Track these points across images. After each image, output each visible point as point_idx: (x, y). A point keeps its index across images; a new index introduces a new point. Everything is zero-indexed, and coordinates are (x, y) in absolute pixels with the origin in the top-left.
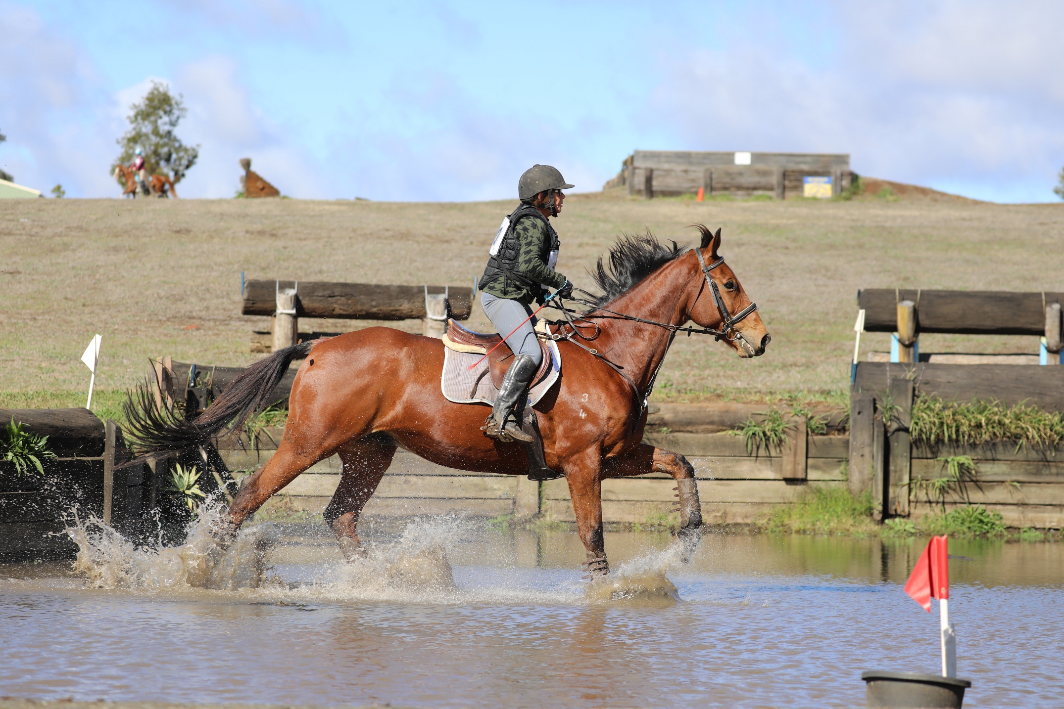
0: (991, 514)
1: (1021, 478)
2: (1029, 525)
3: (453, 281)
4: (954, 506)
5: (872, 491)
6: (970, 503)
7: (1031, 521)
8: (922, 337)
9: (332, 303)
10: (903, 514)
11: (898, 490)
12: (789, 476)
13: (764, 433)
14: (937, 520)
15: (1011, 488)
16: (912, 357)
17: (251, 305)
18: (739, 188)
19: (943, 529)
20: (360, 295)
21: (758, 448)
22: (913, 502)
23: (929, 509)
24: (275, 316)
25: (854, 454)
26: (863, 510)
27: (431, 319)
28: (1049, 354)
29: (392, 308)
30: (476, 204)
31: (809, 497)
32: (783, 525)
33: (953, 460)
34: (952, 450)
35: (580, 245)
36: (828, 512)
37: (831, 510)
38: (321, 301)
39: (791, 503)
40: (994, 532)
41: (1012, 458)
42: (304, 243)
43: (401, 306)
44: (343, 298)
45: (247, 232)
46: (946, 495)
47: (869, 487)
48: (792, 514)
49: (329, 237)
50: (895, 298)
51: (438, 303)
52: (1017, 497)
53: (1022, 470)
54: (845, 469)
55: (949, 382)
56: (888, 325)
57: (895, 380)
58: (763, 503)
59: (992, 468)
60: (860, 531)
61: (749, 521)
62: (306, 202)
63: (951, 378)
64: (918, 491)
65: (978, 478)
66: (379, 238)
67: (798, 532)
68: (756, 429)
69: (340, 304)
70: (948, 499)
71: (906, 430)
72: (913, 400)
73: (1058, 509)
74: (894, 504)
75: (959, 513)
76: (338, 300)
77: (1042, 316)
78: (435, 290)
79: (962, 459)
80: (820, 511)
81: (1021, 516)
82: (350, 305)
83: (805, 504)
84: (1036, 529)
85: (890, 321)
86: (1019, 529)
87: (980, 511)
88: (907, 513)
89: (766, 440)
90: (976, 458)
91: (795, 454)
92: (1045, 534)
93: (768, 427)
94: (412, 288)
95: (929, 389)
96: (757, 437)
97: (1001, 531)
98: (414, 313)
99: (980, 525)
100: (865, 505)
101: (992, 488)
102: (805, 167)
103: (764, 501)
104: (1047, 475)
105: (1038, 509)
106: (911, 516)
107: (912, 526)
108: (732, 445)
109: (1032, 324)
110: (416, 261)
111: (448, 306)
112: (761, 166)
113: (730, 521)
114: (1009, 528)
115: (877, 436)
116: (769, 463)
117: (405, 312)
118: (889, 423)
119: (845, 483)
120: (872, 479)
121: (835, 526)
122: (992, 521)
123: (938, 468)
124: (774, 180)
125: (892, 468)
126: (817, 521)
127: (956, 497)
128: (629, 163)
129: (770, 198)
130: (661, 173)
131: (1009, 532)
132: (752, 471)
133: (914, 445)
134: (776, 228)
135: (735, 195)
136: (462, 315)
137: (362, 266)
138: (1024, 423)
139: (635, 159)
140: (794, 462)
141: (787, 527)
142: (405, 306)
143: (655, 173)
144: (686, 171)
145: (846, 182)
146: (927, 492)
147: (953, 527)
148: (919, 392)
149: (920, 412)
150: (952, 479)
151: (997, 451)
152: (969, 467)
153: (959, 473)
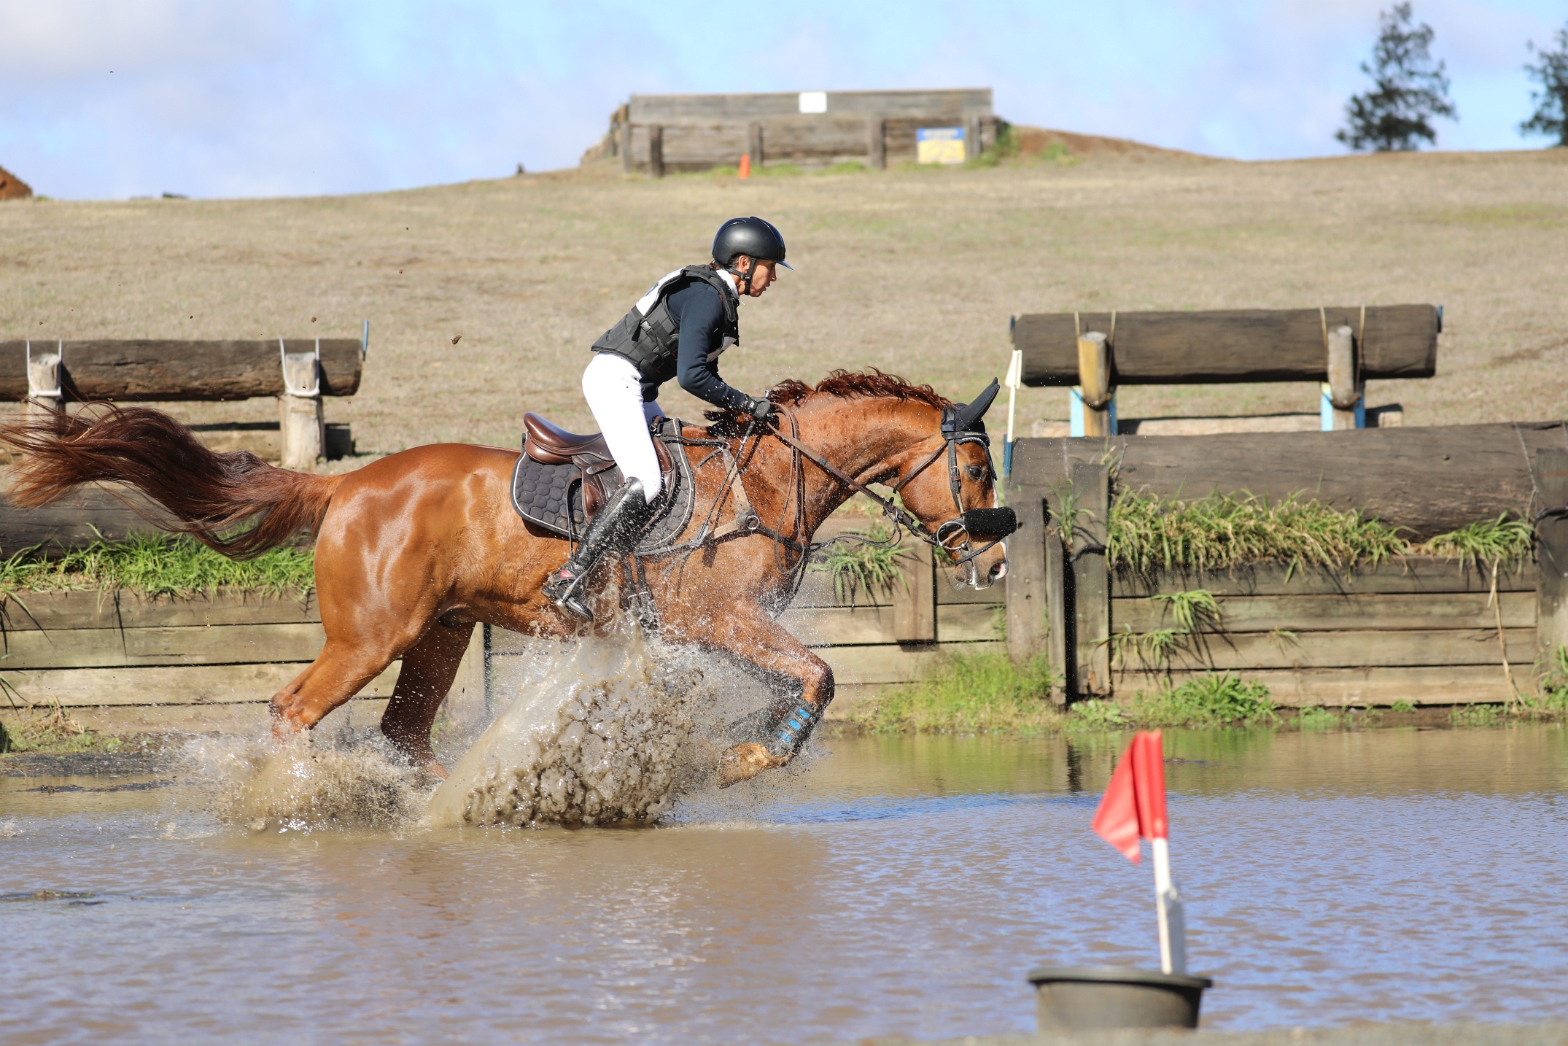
0: (1250, 687)
1: (1296, 624)
2: (1313, 702)
3: (329, 329)
4: (1186, 676)
5: (1047, 656)
6: (1214, 669)
7: (1318, 695)
8: (1122, 391)
9: (123, 375)
10: (1100, 692)
11: (1091, 652)
12: (907, 636)
13: (862, 565)
14: (1159, 700)
15: (1281, 640)
16: (1105, 426)
18: (809, 152)
19: (1169, 715)
20: (170, 360)
21: (853, 591)
22: (1117, 671)
23: (1145, 681)
24: (26, 401)
25: (1015, 594)
26: (1034, 688)
27: (293, 395)
28: (1337, 412)
29: (225, 380)
30: (366, 198)
31: (942, 670)
32: (899, 720)
33: (1181, 598)
34: (1179, 581)
35: (544, 260)
36: (975, 695)
37: (979, 691)
38: (104, 372)
39: (912, 682)
40: (1256, 718)
41: (1280, 590)
42: (74, 274)
43: (240, 375)
44: (141, 367)
46: (1171, 658)
47: (1043, 649)
48: (915, 702)
49: (118, 264)
50: (1074, 329)
51: (304, 368)
52: (1293, 655)
54: (1001, 620)
55: (1168, 467)
56: (1064, 374)
57: (1078, 466)
58: (865, 684)
59: (1250, 608)
60: (1030, 724)
62: (76, 205)
63: (1172, 460)
64: (1124, 654)
65: (1225, 627)
66: (201, 261)
67: (925, 730)
68: (847, 559)
69: (137, 377)
70: (1177, 663)
71: (1101, 551)
72: (1110, 499)
73: (1361, 673)
74: (1086, 677)
75: (1195, 687)
76: (132, 369)
77: (1322, 348)
78: (298, 347)
79: (1196, 595)
80: (962, 693)
81: (1300, 687)
82: (153, 377)
83: (937, 683)
84: (1326, 708)
85: (1066, 368)
86: (1298, 709)
87: (1230, 682)
88: (1108, 691)
89: (865, 576)
90: (1219, 593)
91: (915, 601)
92: (1342, 716)
93: (868, 554)
94: (257, 344)
95: (1136, 480)
96: (851, 573)
97: (1268, 715)
98: (263, 387)
99: (1231, 706)
100: (1038, 680)
101: (1249, 642)
102: (918, 113)
103: (867, 681)
104: (1339, 616)
105: (1328, 675)
106: (1115, 694)
107: (1117, 712)
109: (1305, 362)
110: (265, 298)
111: (321, 373)
112: (844, 115)
114: (1279, 709)
115: (1052, 563)
116: (872, 615)
117: (248, 385)
118: (1070, 541)
119: (1000, 644)
120: (1045, 636)
121: (988, 717)
122: (1251, 698)
123: (1154, 616)
124: (867, 137)
125: (1079, 616)
126: (957, 710)
127: (1190, 661)
128: (621, 118)
129: (862, 168)
130: (677, 132)
131: (1280, 714)
132: (844, 632)
133: (1115, 574)
134: (873, 217)
135: (805, 165)
136: (345, 387)
137: (174, 310)
138: (1299, 530)
139: (632, 110)
140: (915, 613)
141: (907, 722)
142: (248, 376)
143: (667, 133)
144: (718, 128)
145: (988, 136)
146: (1140, 653)
147: (1186, 711)
148: (1119, 485)
149: (1121, 519)
150: (1182, 630)
151: (1256, 579)
152: (1209, 608)
153: (1193, 619)
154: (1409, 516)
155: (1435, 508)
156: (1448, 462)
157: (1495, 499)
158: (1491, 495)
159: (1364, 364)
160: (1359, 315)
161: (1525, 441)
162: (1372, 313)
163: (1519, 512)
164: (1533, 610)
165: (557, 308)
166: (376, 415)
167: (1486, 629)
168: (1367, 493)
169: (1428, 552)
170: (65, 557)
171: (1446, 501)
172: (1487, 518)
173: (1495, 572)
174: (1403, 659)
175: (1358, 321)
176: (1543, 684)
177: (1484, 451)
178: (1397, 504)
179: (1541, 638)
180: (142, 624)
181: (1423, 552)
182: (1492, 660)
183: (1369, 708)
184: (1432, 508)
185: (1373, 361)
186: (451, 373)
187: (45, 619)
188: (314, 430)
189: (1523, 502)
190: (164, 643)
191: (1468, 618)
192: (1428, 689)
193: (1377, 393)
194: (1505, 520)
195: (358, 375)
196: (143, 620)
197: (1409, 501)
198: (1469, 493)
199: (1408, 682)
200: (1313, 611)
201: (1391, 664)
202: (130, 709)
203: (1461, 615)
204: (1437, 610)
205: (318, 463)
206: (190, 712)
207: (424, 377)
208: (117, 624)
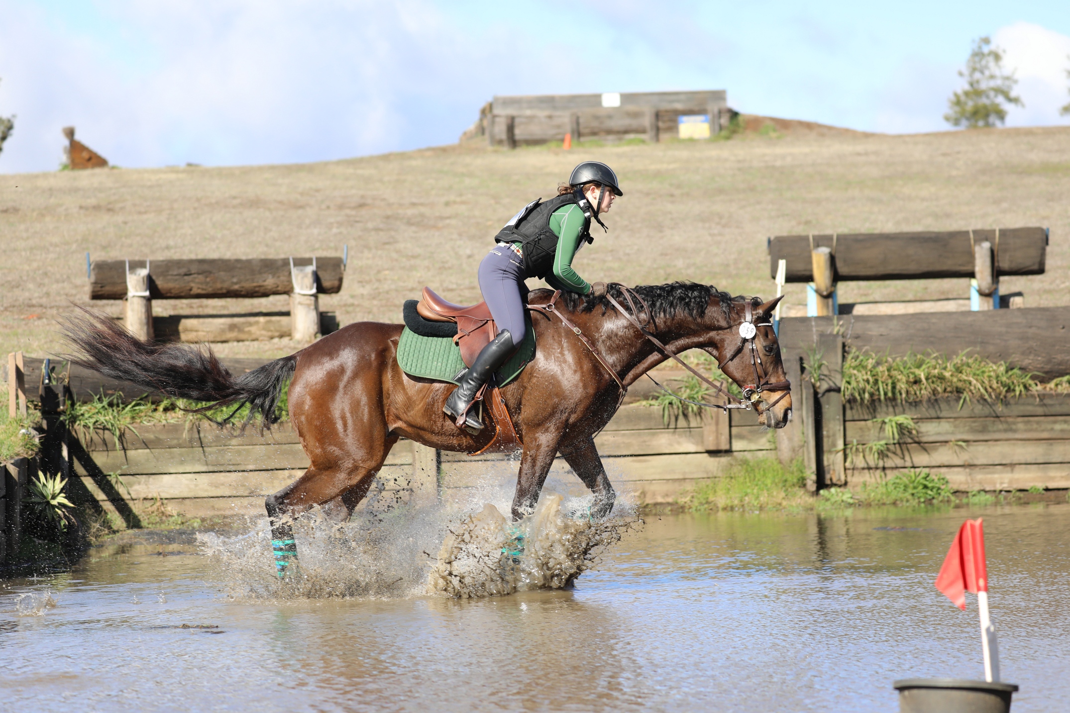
0: (936, 479)
1: (966, 437)
2: (977, 488)
3: (314, 250)
4: (895, 471)
5: (803, 460)
6: (914, 467)
7: (980, 483)
8: (841, 286)
9: (189, 282)
10: (839, 483)
11: (832, 457)
12: (711, 447)
13: (682, 402)
14: (877, 488)
15: (956, 448)
16: (832, 309)
17: (99, 289)
18: (609, 132)
19: (884, 497)
20: (219, 271)
21: (676, 419)
22: (849, 469)
23: (868, 475)
24: (127, 300)
26: (795, 480)
27: (299, 294)
28: (981, 297)
29: (255, 284)
31: (735, 469)
32: (707, 503)
33: (891, 421)
34: (891, 409)
35: (447, 204)
36: (757, 485)
37: (760, 483)
38: (176, 280)
39: (715, 477)
40: (940, 498)
41: (955, 415)
43: (265, 281)
44: (201, 276)
45: (81, 207)
46: (885, 460)
47: (800, 454)
48: (717, 490)
49: (172, 209)
50: (809, 245)
51: (306, 275)
52: (964, 457)
53: (967, 428)
54: (773, 436)
55: (881, 335)
56: (803, 275)
57: (822, 335)
58: (685, 479)
59: (935, 427)
60: (794, 504)
61: (670, 500)
62: (139, 171)
63: (883, 331)
64: (854, 458)
65: (921, 439)
66: (226, 207)
67: (725, 509)
68: (672, 397)
69: (198, 283)
70: (889, 463)
71: (838, 390)
72: (844, 356)
73: (1009, 469)
74: (829, 473)
75: (900, 479)
76: (195, 278)
77: (971, 256)
78: (302, 262)
79: (901, 419)
80: (748, 484)
81: (969, 479)
82: (207, 283)
83: (731, 478)
84: (986, 492)
85: (805, 270)
86: (967, 492)
87: (923, 475)
88: (843, 482)
89: (684, 409)
90: (915, 417)
91: (717, 423)
92: (996, 497)
93: (685, 394)
94: (275, 261)
95: (860, 344)
96: (674, 407)
97: (948, 497)
98: (279, 288)
99: (924, 491)
100: (797, 475)
101: (936, 449)
102: (679, 106)
103: (686, 477)
104: (994, 432)
105: (987, 470)
106: (848, 484)
107: (850, 495)
108: (649, 417)
109: (959, 265)
110: (271, 230)
111: (317, 279)
112: (631, 108)
113: (649, 500)
114: (955, 492)
115: (806, 399)
116: (689, 434)
117: (269, 287)
118: (818, 384)
119: (773, 452)
120: (802, 446)
121: (766, 500)
122: (937, 485)
123: (874, 433)
124: (647, 121)
125: (825, 433)
126: (746, 495)
127: (898, 462)
128: (487, 111)
129: (643, 141)
130: (524, 120)
131: (957, 497)
132: (671, 445)
133: (848, 406)
134: (657, 174)
135: (605, 140)
136: (332, 288)
137: (213, 239)
138: (967, 376)
139: (494, 106)
140: (717, 430)
141: (712, 504)
142: (270, 282)
143: (517, 121)
144: (550, 117)
145: (724, 120)
146: (864, 457)
147: (894, 495)
148: (849, 347)
149: (851, 369)
150: (892, 441)
151: (940, 408)
152: (909, 427)
153: (899, 434)
154: (1039, 366)
155: (1056, 360)
156: (1064, 330)
159: (999, 267)
160: (995, 234)
162: (1004, 233)
165: (460, 235)
166: (349, 306)
168: (1011, 351)
169: (1051, 389)
170: (162, 401)
171: (1063, 355)
174: (1036, 459)
175: (995, 238)
178: (1031, 358)
180: (215, 444)
181: (1048, 389)
183: (1014, 492)
184: (1054, 360)
185: (1005, 264)
186: (396, 278)
187: (151, 441)
188: (313, 317)
190: (229, 456)
192: (1052, 479)
193: (1007, 285)
195: (341, 280)
196: (214, 441)
197: (1039, 356)
199: (1039, 474)
200: (977, 428)
201: (1028, 462)
202: (206, 500)
204: (1058, 427)
205: (315, 337)
206: (245, 501)
207: (379, 281)
208: (200, 445)
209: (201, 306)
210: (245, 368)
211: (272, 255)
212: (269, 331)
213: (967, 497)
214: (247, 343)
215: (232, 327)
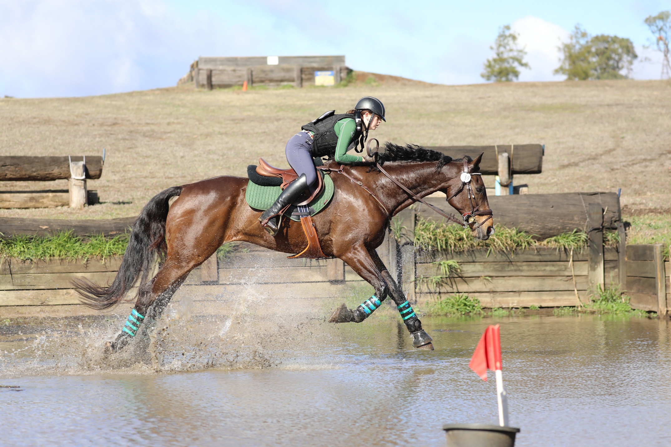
0: (472, 300)
1: (491, 274)
2: (498, 306)
3: (84, 152)
4: (447, 295)
6: (458, 292)
7: (499, 303)
9: (5, 170)
11: (407, 286)
12: (332, 279)
14: (435, 305)
15: (485, 281)
18: (271, 80)
19: (439, 311)
20: (24, 164)
22: (418, 293)
23: (429, 297)
27: (74, 179)
28: (502, 187)
29: (46, 172)
31: (347, 292)
33: (444, 263)
34: (445, 256)
35: (169, 124)
39: (334, 297)
40: (475, 312)
41: (484, 260)
43: (53, 170)
44: (12, 167)
46: (441, 288)
51: (79, 168)
52: (490, 287)
53: (492, 268)
59: (472, 268)
64: (421, 286)
65: (463, 275)
66: (29, 123)
69: (11, 171)
70: (443, 290)
71: (412, 244)
72: (415, 223)
73: (517, 294)
75: (450, 299)
76: (9, 168)
77: (496, 162)
78: (76, 159)
79: (451, 262)
81: (492, 300)
82: (17, 171)
83: (344, 298)
86: (491, 308)
87: (464, 297)
88: (414, 301)
90: (460, 261)
91: (336, 264)
92: (509, 312)
94: (59, 158)
95: (426, 215)
97: (479, 311)
98: (62, 175)
99: (464, 307)
101: (472, 281)
102: (315, 65)
103: (316, 297)
104: (509, 271)
105: (504, 295)
106: (417, 303)
107: (418, 309)
109: (489, 167)
110: (57, 139)
111: (86, 170)
112: (285, 66)
114: (484, 308)
115: (392, 249)
116: (318, 270)
117: (56, 174)
118: (399, 240)
122: (473, 304)
123: (434, 270)
124: (295, 74)
125: (403, 270)
127: (449, 289)
128: (195, 66)
129: (293, 87)
130: (218, 72)
131: (485, 311)
132: (307, 277)
133: (418, 254)
134: (301, 107)
135: (269, 85)
136: (95, 176)
137: (20, 143)
139: (199, 63)
140: (336, 269)
142: (56, 171)
143: (213, 73)
144: (234, 71)
145: (343, 75)
146: (427, 285)
147: (446, 309)
148: (419, 217)
149: (420, 231)
150: (445, 276)
151: (475, 255)
152: (456, 267)
153: (449, 272)
154: (537, 230)
155: (547, 227)
156: (553, 208)
157: (571, 223)
158: (570, 222)
159: (513, 168)
160: (511, 148)
161: (584, 200)
162: (516, 147)
163: (581, 229)
164: (587, 269)
165: (177, 143)
166: (106, 187)
167: (568, 276)
168: (520, 221)
169: (544, 245)
171: (552, 224)
172: (569, 231)
173: (571, 253)
174: (534, 288)
175: (511, 151)
176: (591, 299)
177: (567, 204)
178: (532, 225)
179: (590, 280)
180: (19, 273)
181: (542, 245)
182: (570, 289)
183: (520, 308)
184: (546, 227)
185: (517, 167)
186: (136, 170)
188: (83, 193)
189: (583, 225)
190: (28, 280)
191: (561, 272)
192: (544, 301)
193: (518, 180)
194: (576, 232)
195: (101, 171)
196: (19, 271)
197: (537, 224)
198: (561, 221)
199: (536, 298)
200: (498, 268)
201: (530, 290)
202: (14, 307)
203: (558, 270)
204: (548, 268)
205: (84, 206)
206: (38, 309)
207: (125, 171)
208: (9, 272)
209: (12, 186)
210: (39, 225)
211: (58, 154)
212: (55, 202)
213: (491, 311)
214: (41, 209)
215: (32, 199)
